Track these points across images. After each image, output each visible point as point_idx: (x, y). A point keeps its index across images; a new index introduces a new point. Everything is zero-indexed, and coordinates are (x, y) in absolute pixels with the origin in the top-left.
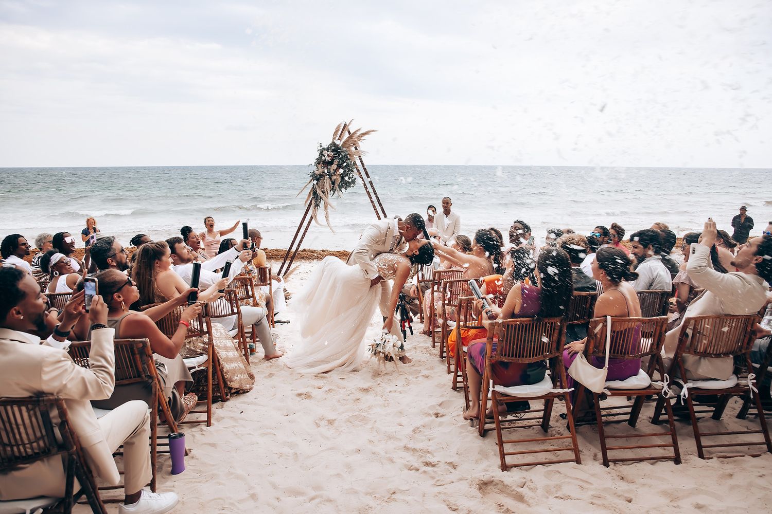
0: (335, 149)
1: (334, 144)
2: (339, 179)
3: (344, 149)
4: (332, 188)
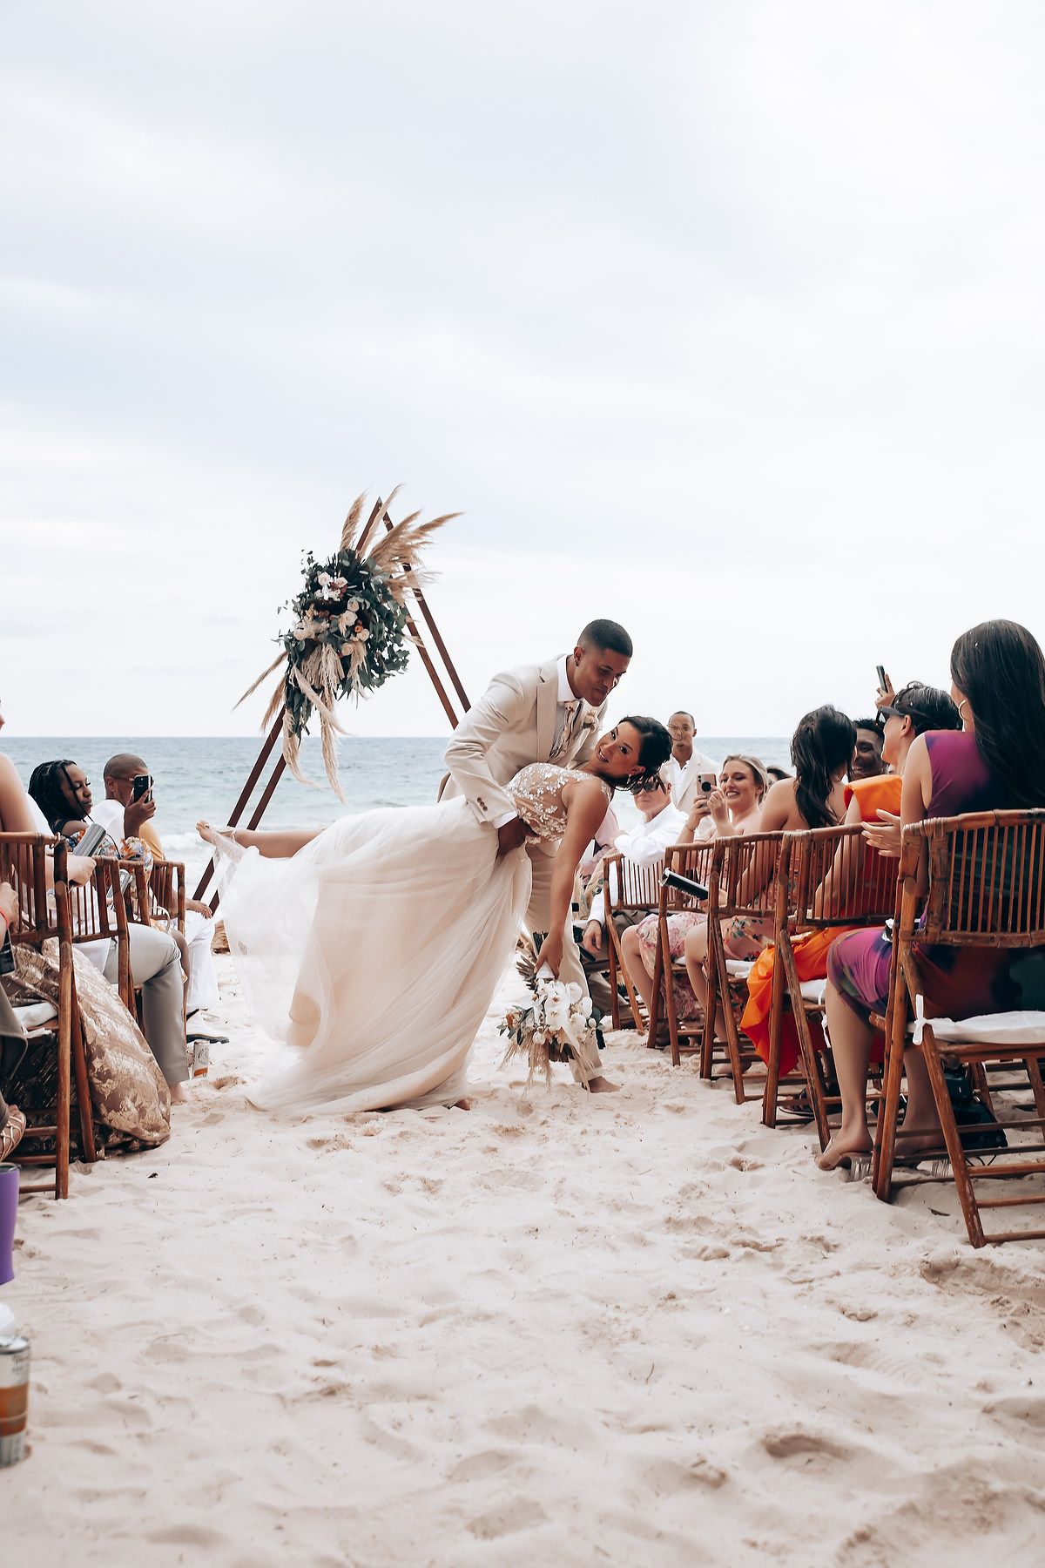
0: (350, 567)
1: (347, 554)
2: (364, 653)
3: (378, 567)
4: (343, 676)
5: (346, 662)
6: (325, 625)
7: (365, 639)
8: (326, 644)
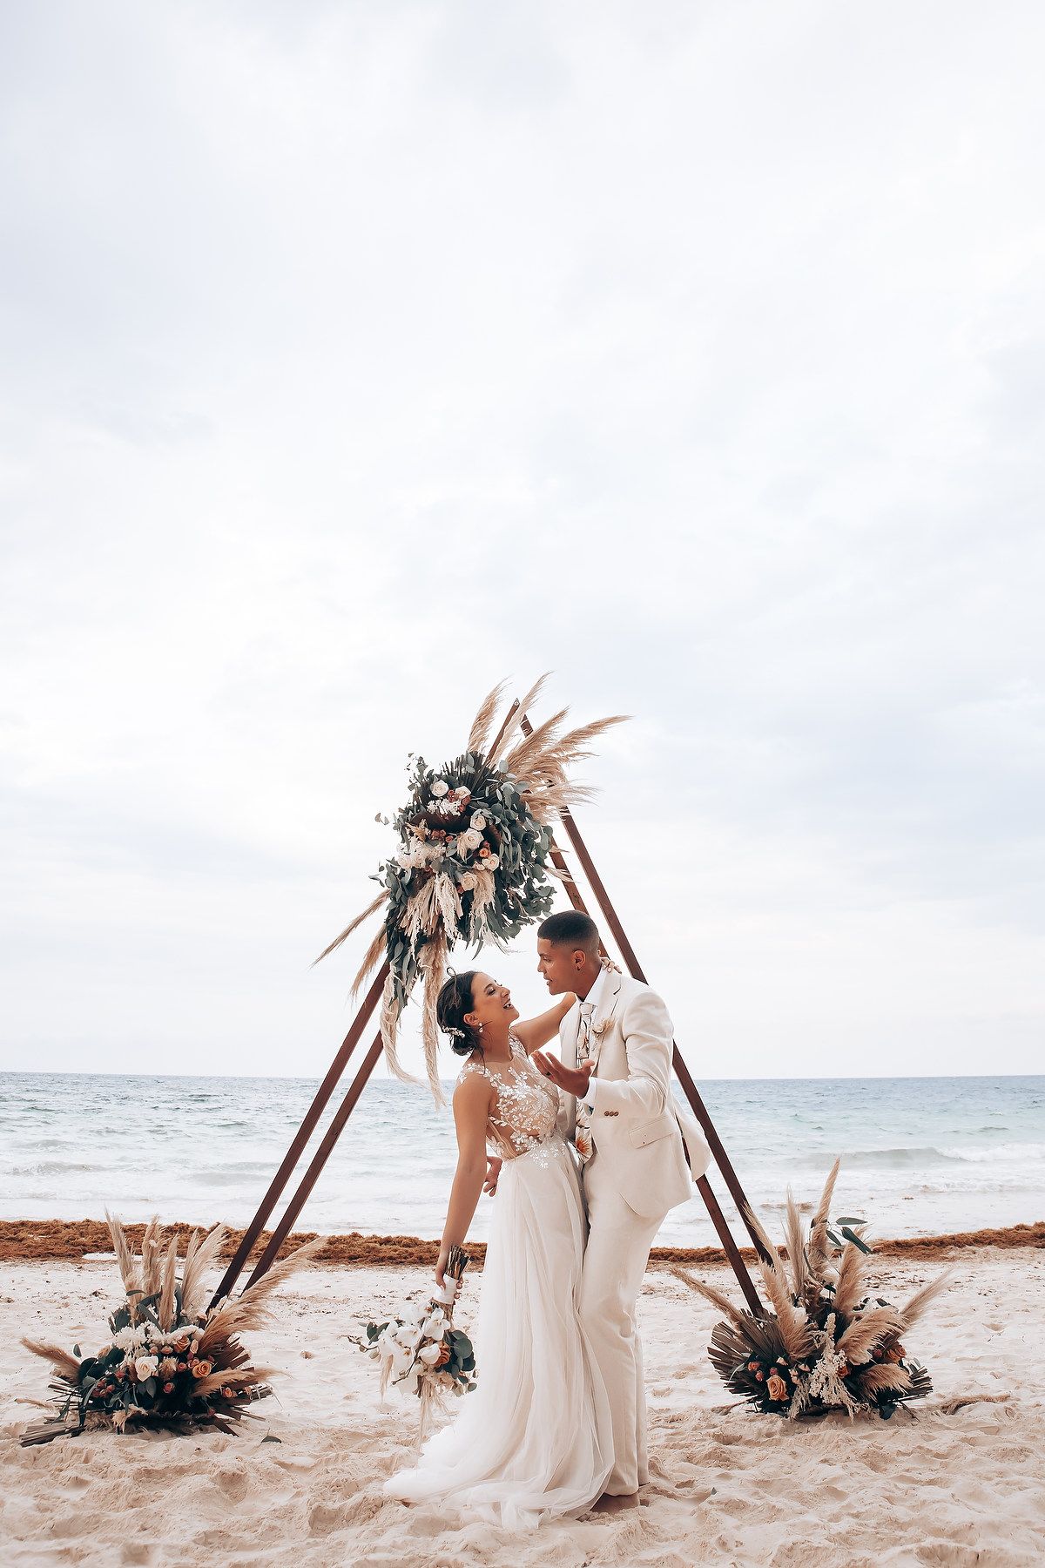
0: (475, 775)
1: (473, 760)
4: (461, 914)
5: (467, 899)
6: (439, 849)
7: (494, 867)
8: (440, 873)
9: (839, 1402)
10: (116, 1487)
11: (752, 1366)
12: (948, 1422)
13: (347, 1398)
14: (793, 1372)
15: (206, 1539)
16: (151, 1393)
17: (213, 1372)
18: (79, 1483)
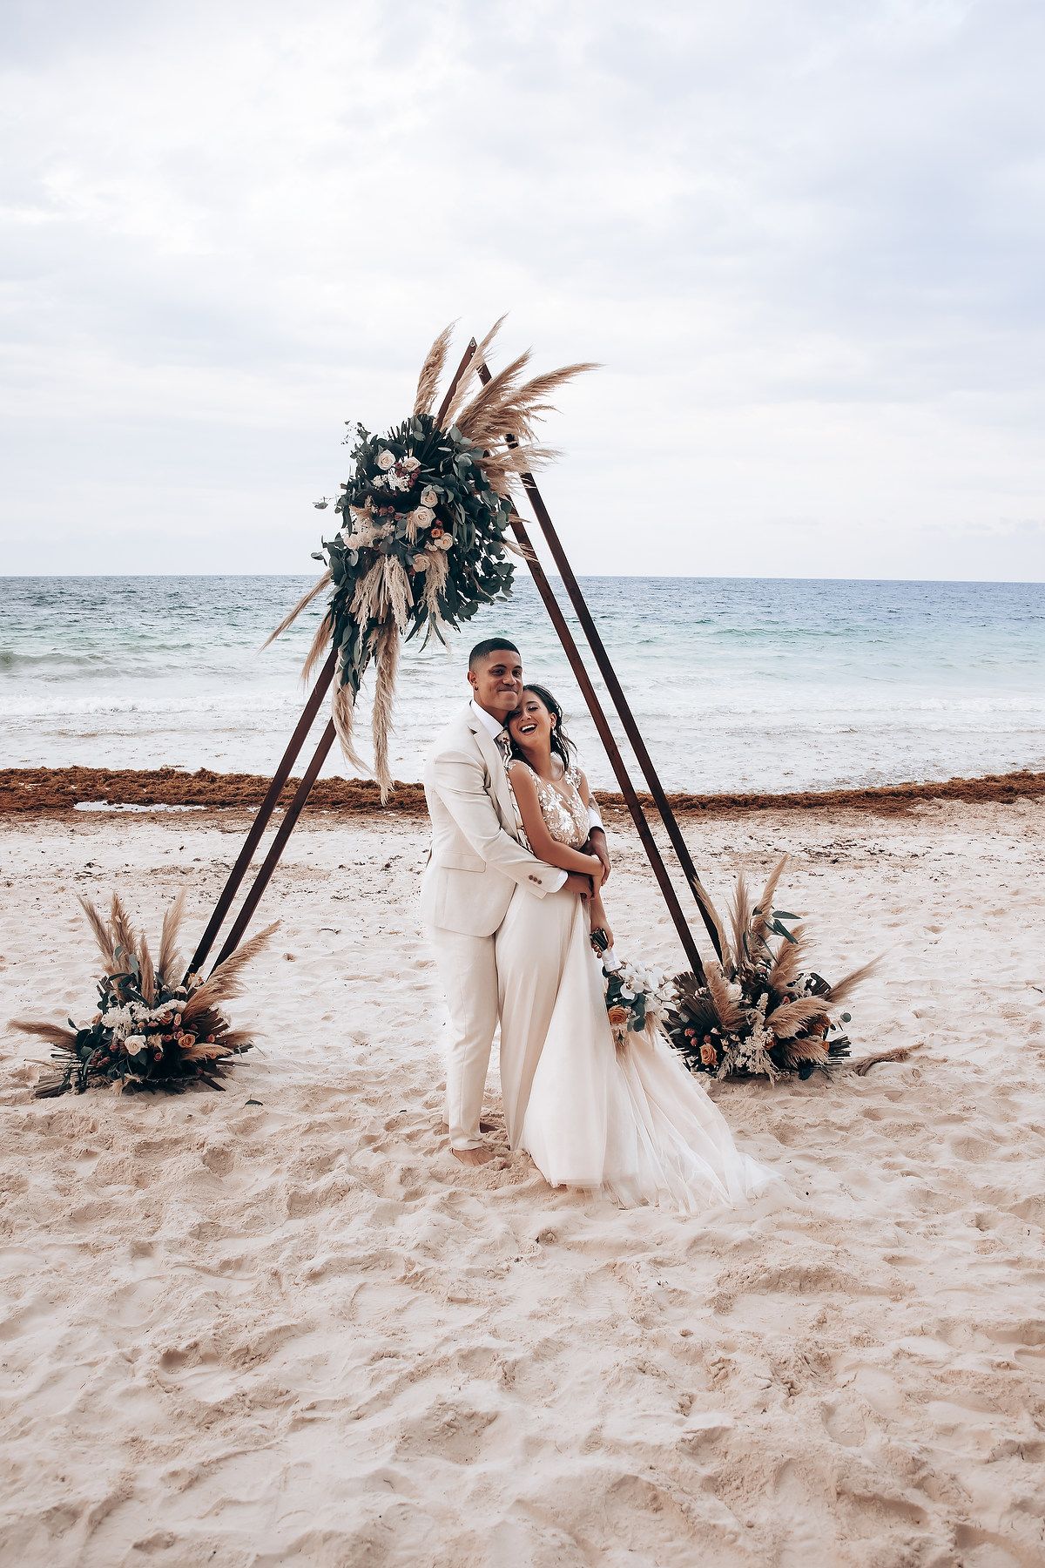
0: (425, 442)
2: (445, 568)
3: (467, 441)
4: (412, 604)
5: (418, 583)
6: (388, 527)
7: (447, 546)
8: (389, 556)
9: (762, 1071)
10: (122, 1162)
11: (688, 1032)
12: (859, 1084)
13: (325, 1018)
14: (724, 1042)
15: (199, 1233)
16: (143, 1062)
17: (196, 1043)
18: (89, 1154)
